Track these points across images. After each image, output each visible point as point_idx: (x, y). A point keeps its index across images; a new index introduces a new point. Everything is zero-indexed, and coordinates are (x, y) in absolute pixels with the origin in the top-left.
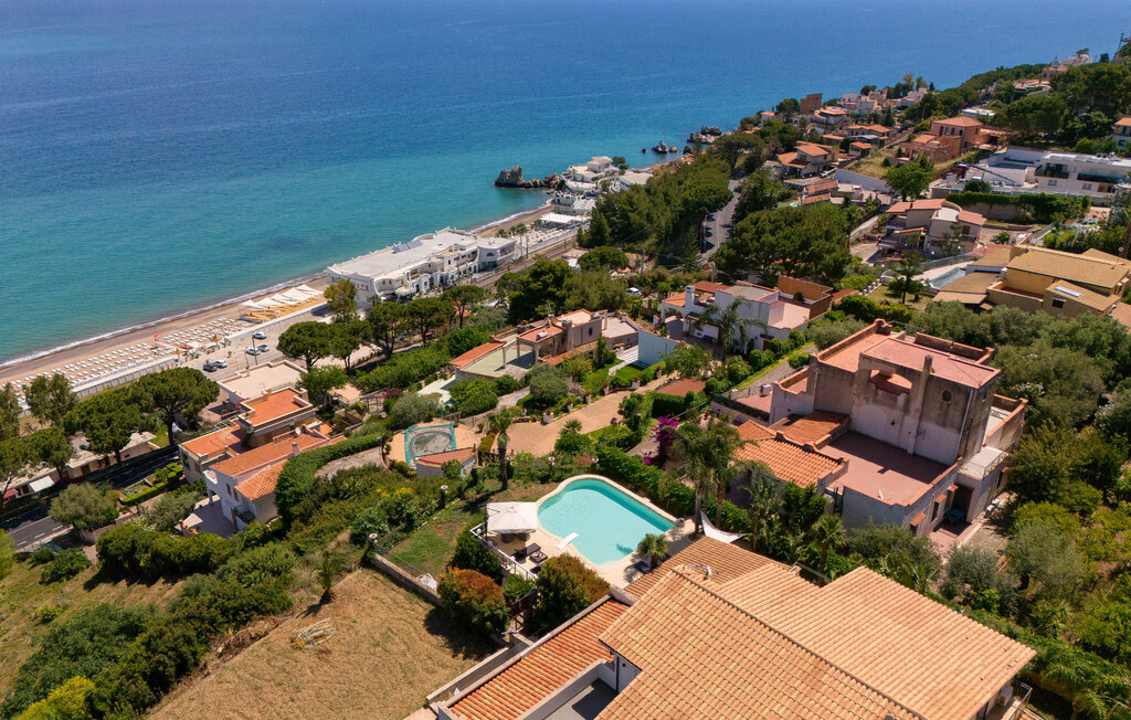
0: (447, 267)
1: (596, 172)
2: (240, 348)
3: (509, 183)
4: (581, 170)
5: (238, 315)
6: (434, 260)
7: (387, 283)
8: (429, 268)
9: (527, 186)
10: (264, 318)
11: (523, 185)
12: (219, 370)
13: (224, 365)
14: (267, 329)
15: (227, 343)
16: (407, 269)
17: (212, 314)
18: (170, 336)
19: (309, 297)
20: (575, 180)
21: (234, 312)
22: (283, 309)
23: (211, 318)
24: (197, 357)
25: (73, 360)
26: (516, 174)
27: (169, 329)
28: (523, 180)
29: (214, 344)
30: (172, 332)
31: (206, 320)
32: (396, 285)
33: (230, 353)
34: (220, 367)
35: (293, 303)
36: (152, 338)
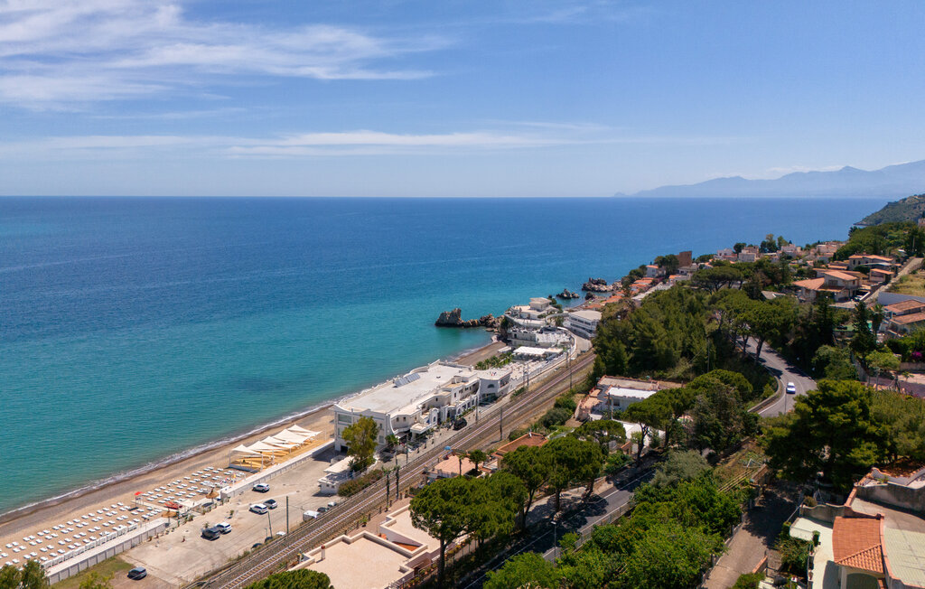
0: (453, 401)
1: (538, 310)
2: (242, 505)
3: (449, 323)
4: (525, 309)
5: (226, 462)
6: (441, 393)
7: (401, 419)
8: (437, 402)
9: (466, 326)
10: (259, 465)
11: (462, 325)
12: (221, 536)
13: (228, 529)
14: (268, 479)
15: (224, 499)
16: (419, 403)
17: (194, 462)
18: (149, 491)
19: (305, 439)
20: (521, 317)
21: (220, 459)
22: (280, 456)
23: (194, 468)
24: (191, 519)
25: (33, 528)
26: (456, 315)
27: (148, 483)
28: (462, 320)
29: (210, 501)
30: (152, 486)
31: (189, 469)
32: (410, 421)
33: (232, 512)
34: (224, 532)
35: (290, 447)
36: (130, 495)
